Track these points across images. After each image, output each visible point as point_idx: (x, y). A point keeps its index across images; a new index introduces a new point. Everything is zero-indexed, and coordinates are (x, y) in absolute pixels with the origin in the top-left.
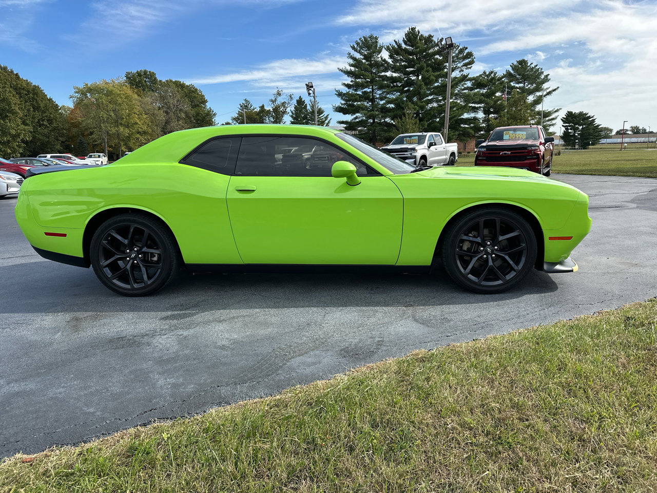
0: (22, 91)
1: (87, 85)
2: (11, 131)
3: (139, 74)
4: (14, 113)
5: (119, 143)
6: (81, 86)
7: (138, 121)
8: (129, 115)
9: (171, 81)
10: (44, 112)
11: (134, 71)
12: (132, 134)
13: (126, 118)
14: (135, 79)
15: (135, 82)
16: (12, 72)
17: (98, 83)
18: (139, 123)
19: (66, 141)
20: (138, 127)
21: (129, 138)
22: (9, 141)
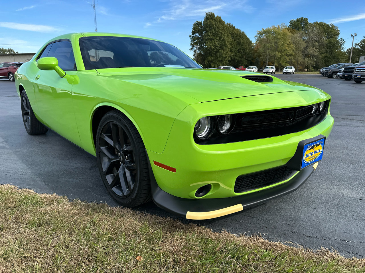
0: (234, 35)
1: (263, 29)
2: (223, 55)
3: (298, 20)
4: (226, 46)
5: (275, 61)
6: (261, 30)
7: (287, 48)
8: (283, 45)
9: (317, 23)
10: (242, 45)
11: (295, 19)
12: (283, 56)
13: (281, 47)
14: (295, 24)
15: (294, 25)
16: (232, 26)
17: (270, 28)
18: (288, 50)
19: (251, 60)
20: (287, 52)
21: (280, 58)
22: (222, 60)
